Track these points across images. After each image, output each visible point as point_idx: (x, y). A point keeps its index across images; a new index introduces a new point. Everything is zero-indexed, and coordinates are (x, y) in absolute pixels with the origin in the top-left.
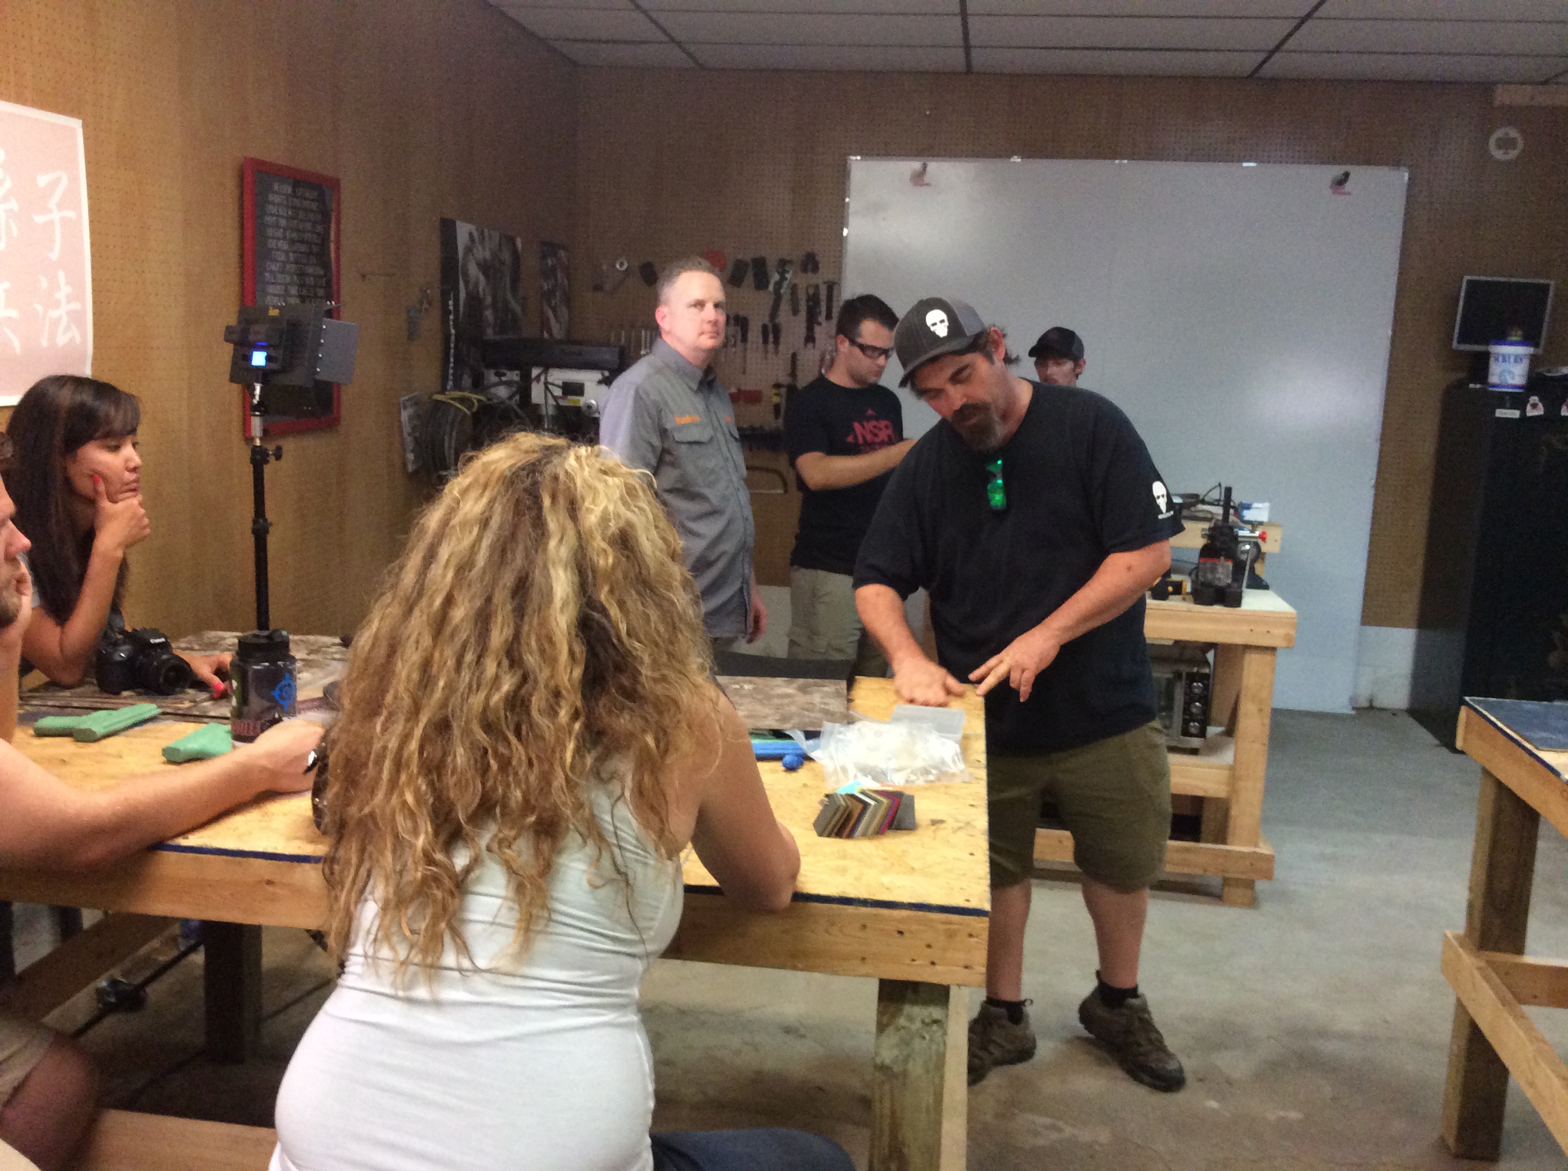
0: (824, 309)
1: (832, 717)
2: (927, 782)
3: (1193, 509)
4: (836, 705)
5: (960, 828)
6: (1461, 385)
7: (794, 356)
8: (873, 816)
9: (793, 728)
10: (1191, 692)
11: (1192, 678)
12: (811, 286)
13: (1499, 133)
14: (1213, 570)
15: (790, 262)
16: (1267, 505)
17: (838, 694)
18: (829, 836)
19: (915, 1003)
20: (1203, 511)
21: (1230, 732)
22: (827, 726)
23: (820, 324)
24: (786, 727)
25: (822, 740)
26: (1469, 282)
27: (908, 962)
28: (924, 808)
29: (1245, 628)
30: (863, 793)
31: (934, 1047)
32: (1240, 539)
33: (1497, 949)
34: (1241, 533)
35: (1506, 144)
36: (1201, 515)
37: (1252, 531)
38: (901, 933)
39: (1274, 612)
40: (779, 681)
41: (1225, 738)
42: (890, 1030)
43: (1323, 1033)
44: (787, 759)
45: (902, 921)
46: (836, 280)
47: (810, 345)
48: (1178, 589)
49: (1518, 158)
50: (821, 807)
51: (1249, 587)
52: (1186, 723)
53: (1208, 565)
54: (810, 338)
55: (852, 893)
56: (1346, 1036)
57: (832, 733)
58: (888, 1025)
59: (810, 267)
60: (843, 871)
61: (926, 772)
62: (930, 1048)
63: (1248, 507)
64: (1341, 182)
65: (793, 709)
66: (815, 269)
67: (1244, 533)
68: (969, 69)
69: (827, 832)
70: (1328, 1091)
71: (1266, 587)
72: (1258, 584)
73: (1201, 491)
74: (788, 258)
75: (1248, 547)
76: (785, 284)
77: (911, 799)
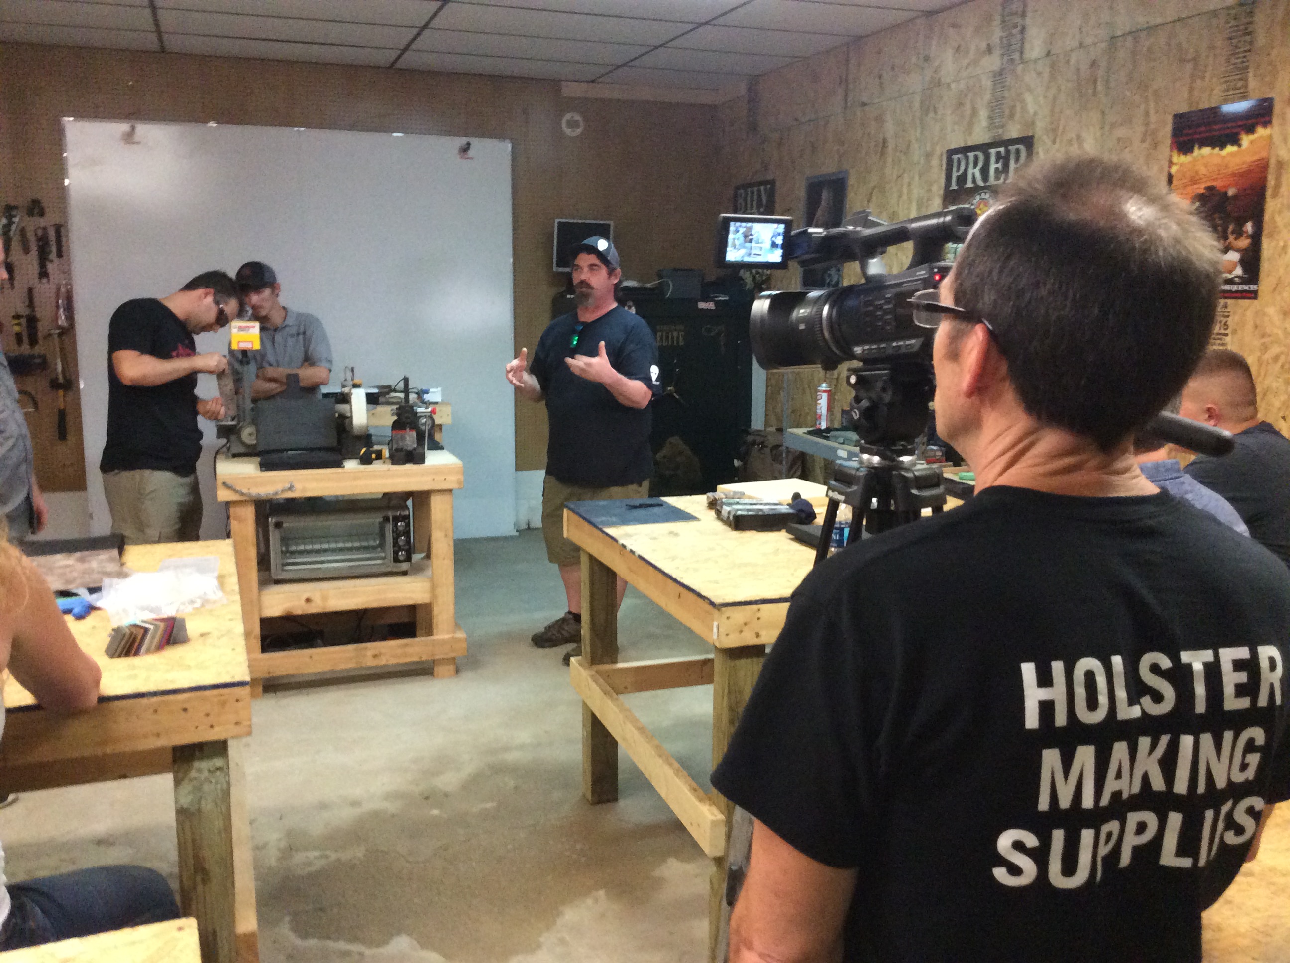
0: (54, 249)
1: (109, 575)
2: (195, 609)
3: (387, 396)
4: (112, 567)
5: (223, 635)
6: (562, 296)
7: (30, 290)
8: (153, 637)
9: (77, 588)
10: (397, 528)
11: (396, 519)
12: (39, 228)
13: (568, 116)
14: (403, 438)
15: (16, 208)
16: (440, 389)
17: (112, 559)
18: (120, 656)
19: (201, 758)
20: (392, 398)
21: (428, 556)
22: (106, 582)
23: (52, 261)
24: (72, 588)
25: (104, 592)
26: (559, 223)
27: (193, 729)
28: (192, 627)
29: (430, 478)
30: (144, 622)
31: (219, 787)
32: (418, 415)
33: (601, 662)
34: (419, 410)
35: (572, 124)
36: (394, 400)
37: (426, 408)
38: (185, 710)
39: (446, 465)
40: (58, 556)
41: (425, 561)
42: (186, 781)
43: (506, 749)
44: (76, 610)
45: (184, 701)
46: (63, 222)
47: (45, 280)
48: (379, 455)
49: (582, 134)
50: (109, 639)
51: (428, 449)
52: (396, 553)
53: (399, 436)
54: (44, 274)
55: (143, 689)
56: (522, 747)
57: (111, 586)
58: (182, 780)
59: (36, 211)
60: (135, 677)
61: (192, 602)
62: (216, 789)
63: (427, 392)
64: (465, 149)
65: (75, 574)
66: (42, 214)
67: (420, 410)
68: (163, 50)
69: (117, 654)
70: (511, 784)
71: (442, 448)
72: (436, 446)
73: (392, 383)
74: (13, 204)
75: (424, 421)
76: (14, 227)
77: (183, 620)
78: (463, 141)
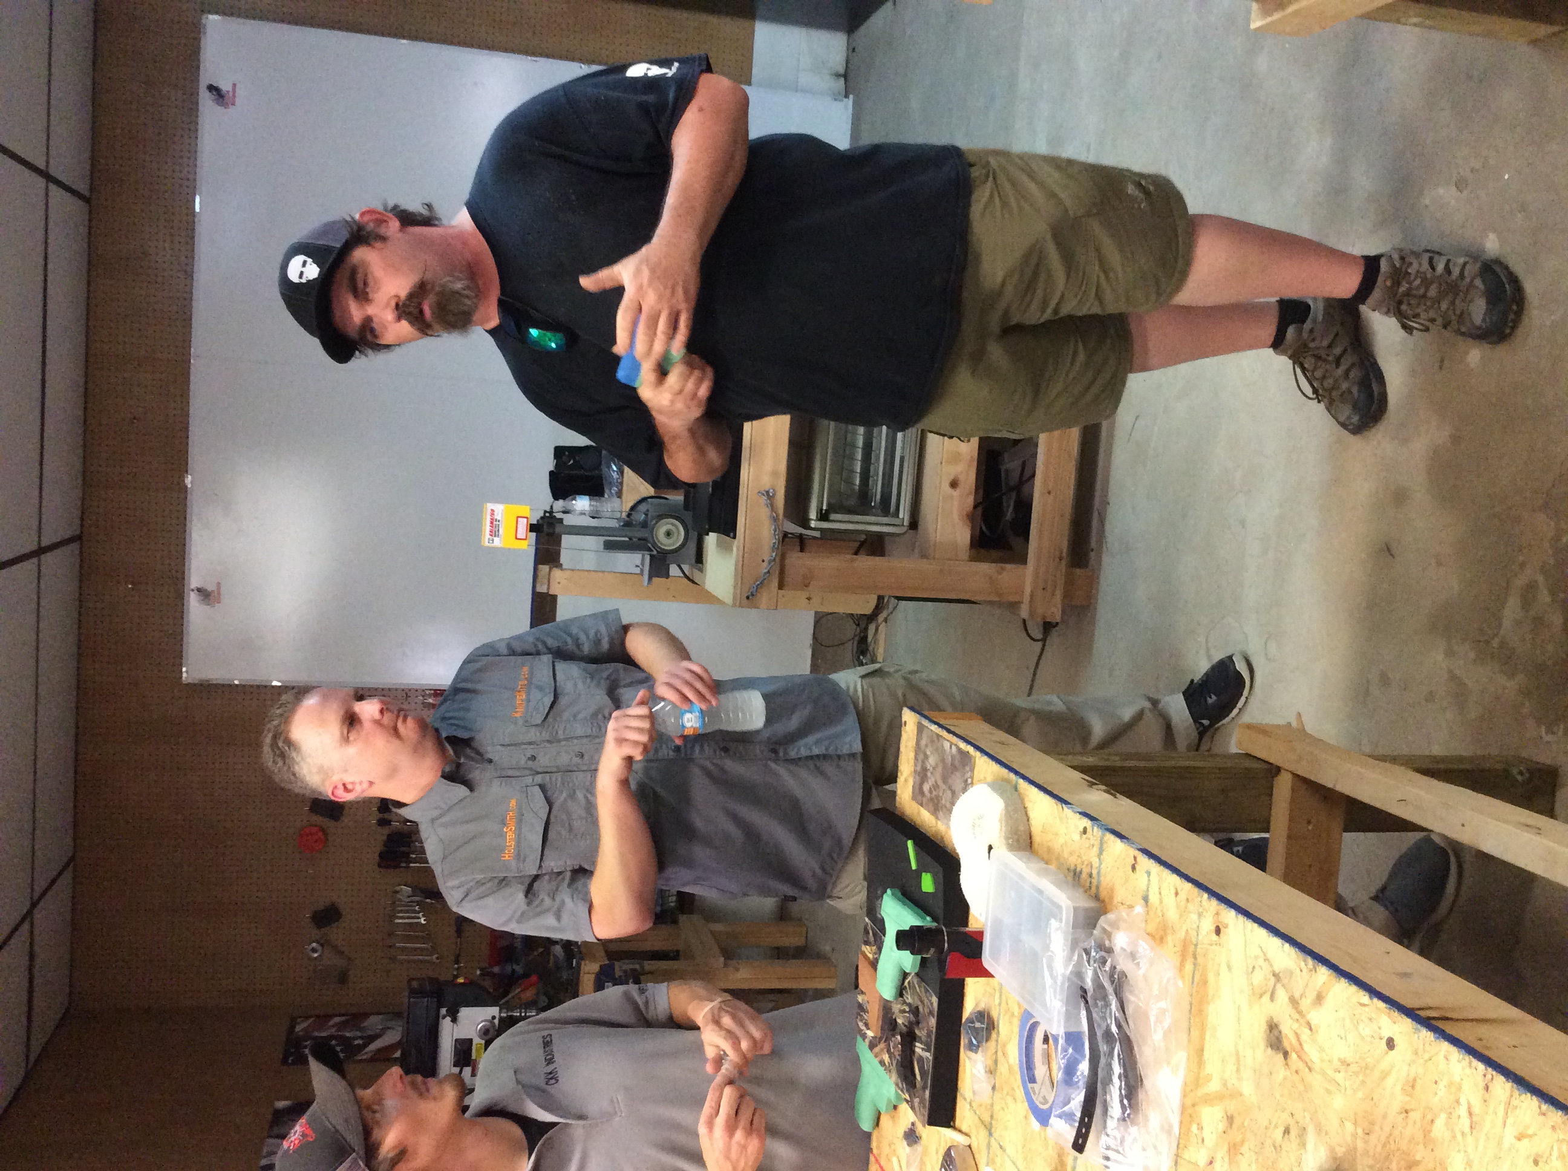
64: (220, 95)
68: (77, 538)
78: (206, 100)
